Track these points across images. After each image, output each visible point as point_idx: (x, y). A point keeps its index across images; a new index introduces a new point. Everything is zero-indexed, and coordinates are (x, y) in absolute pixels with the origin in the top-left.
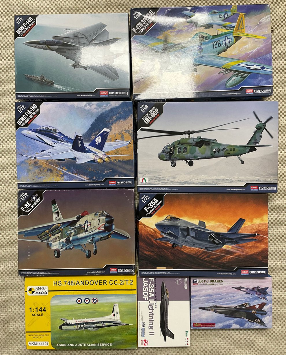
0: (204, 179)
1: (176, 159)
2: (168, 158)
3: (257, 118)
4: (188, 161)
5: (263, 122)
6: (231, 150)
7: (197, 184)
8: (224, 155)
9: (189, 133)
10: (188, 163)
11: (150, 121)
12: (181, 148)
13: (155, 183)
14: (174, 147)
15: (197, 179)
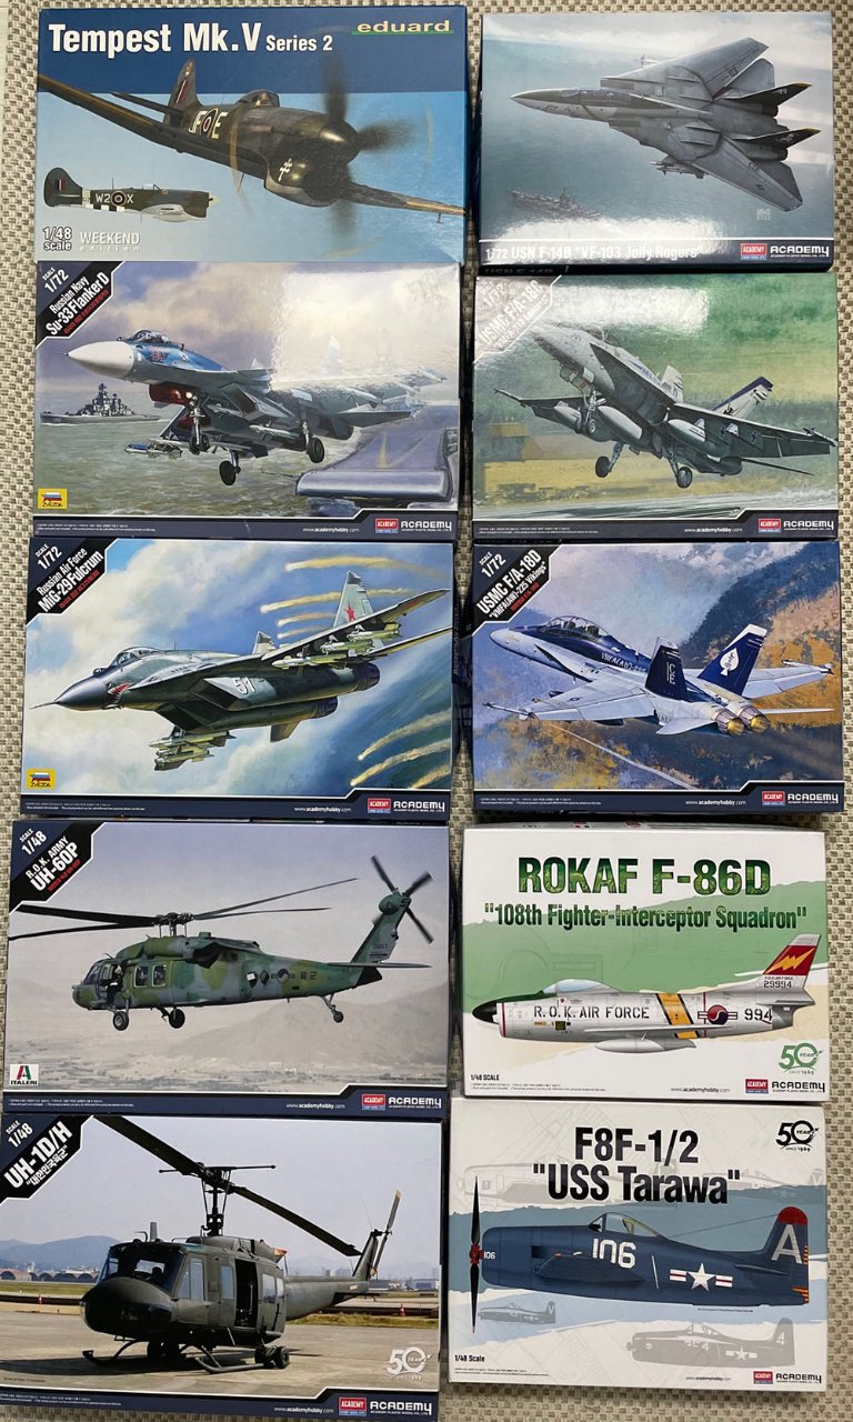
0: (218, 1071)
1: (130, 1002)
2: (102, 1001)
3: (384, 877)
4: (170, 1010)
5: (402, 890)
6: (303, 976)
7: (194, 1086)
8: (280, 992)
9: (174, 920)
10: (167, 1017)
11: (48, 881)
12: (147, 968)
13: (59, 1082)
14: (124, 966)
15: (196, 1072)
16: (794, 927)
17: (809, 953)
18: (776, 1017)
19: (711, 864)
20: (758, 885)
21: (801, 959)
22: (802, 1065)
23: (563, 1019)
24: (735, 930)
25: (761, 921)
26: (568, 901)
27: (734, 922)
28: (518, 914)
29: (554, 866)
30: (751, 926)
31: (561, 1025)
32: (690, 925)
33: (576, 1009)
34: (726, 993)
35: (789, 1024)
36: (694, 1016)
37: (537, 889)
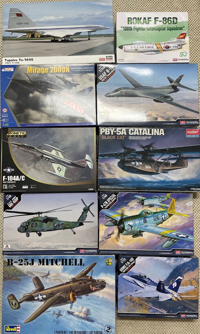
16: (182, 30)
17: (185, 35)
18: (179, 47)
19: (166, 18)
20: (175, 22)
21: (184, 35)
22: (184, 56)
23: (137, 48)
24: (171, 31)
25: (176, 29)
26: (138, 26)
27: (171, 29)
28: (128, 28)
29: (135, 19)
30: (174, 30)
31: (136, 50)
32: (162, 30)
33: (139, 47)
34: (169, 43)
35: (182, 48)
36: (163, 48)
37: (131, 24)
